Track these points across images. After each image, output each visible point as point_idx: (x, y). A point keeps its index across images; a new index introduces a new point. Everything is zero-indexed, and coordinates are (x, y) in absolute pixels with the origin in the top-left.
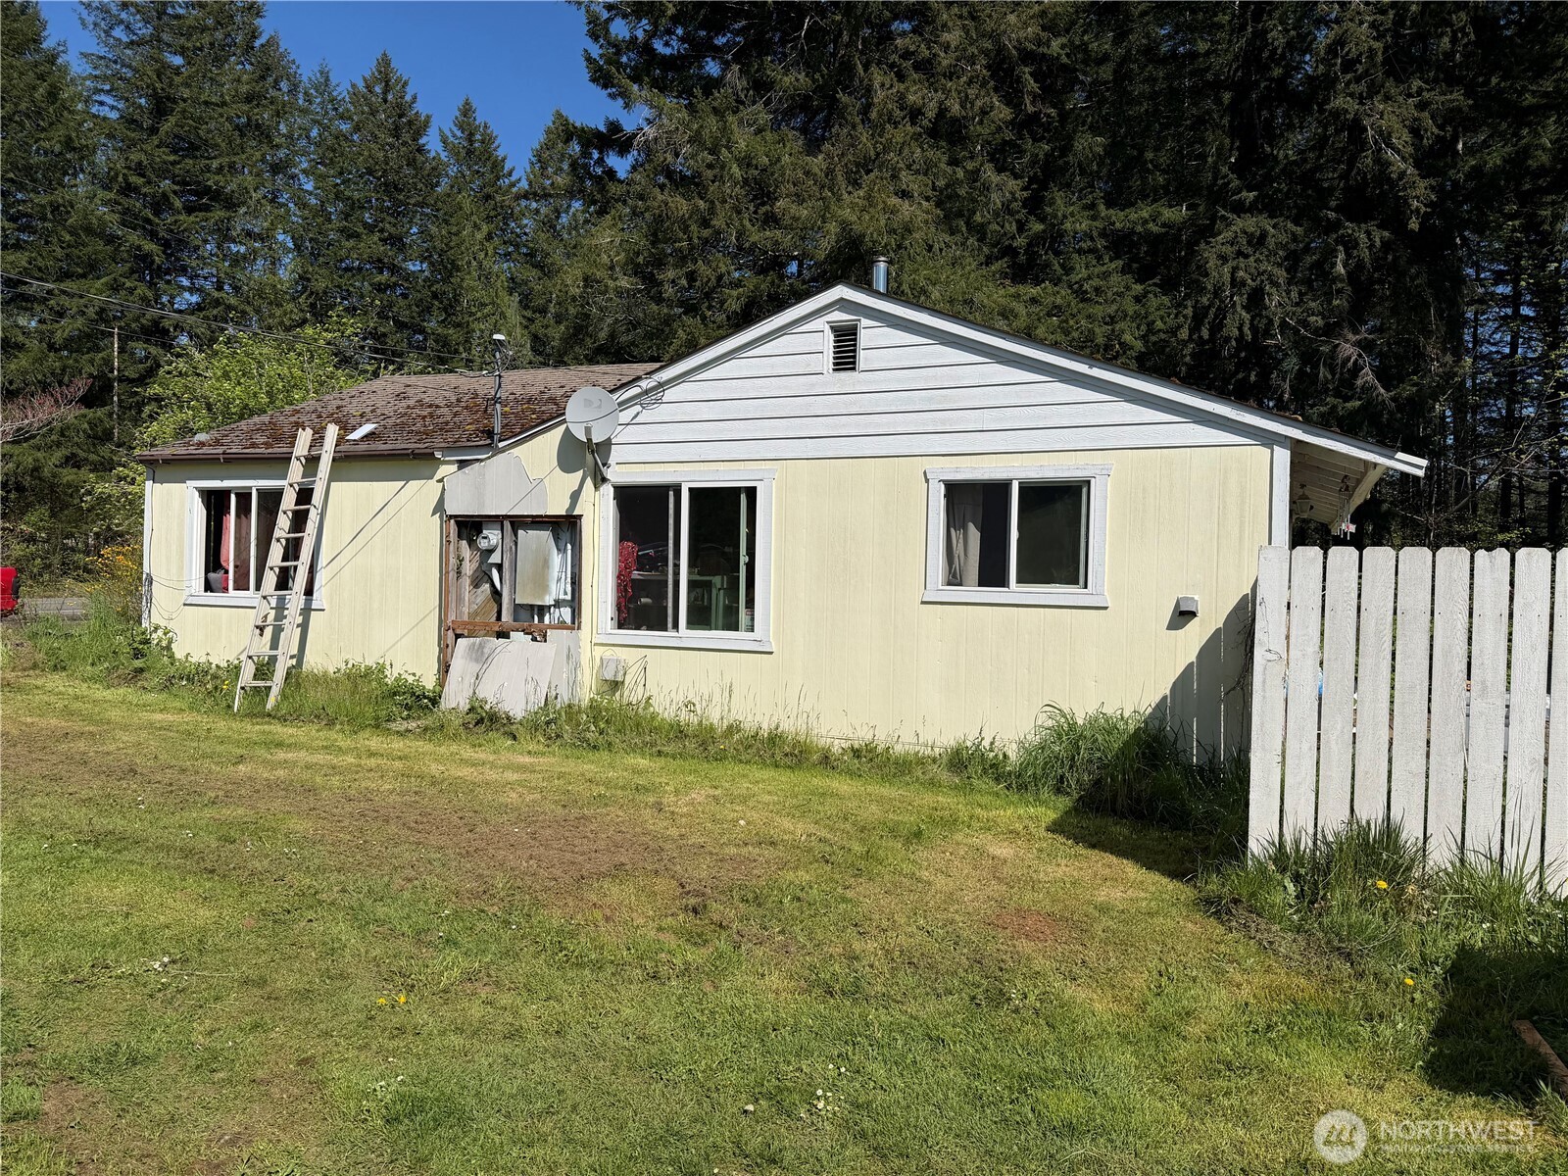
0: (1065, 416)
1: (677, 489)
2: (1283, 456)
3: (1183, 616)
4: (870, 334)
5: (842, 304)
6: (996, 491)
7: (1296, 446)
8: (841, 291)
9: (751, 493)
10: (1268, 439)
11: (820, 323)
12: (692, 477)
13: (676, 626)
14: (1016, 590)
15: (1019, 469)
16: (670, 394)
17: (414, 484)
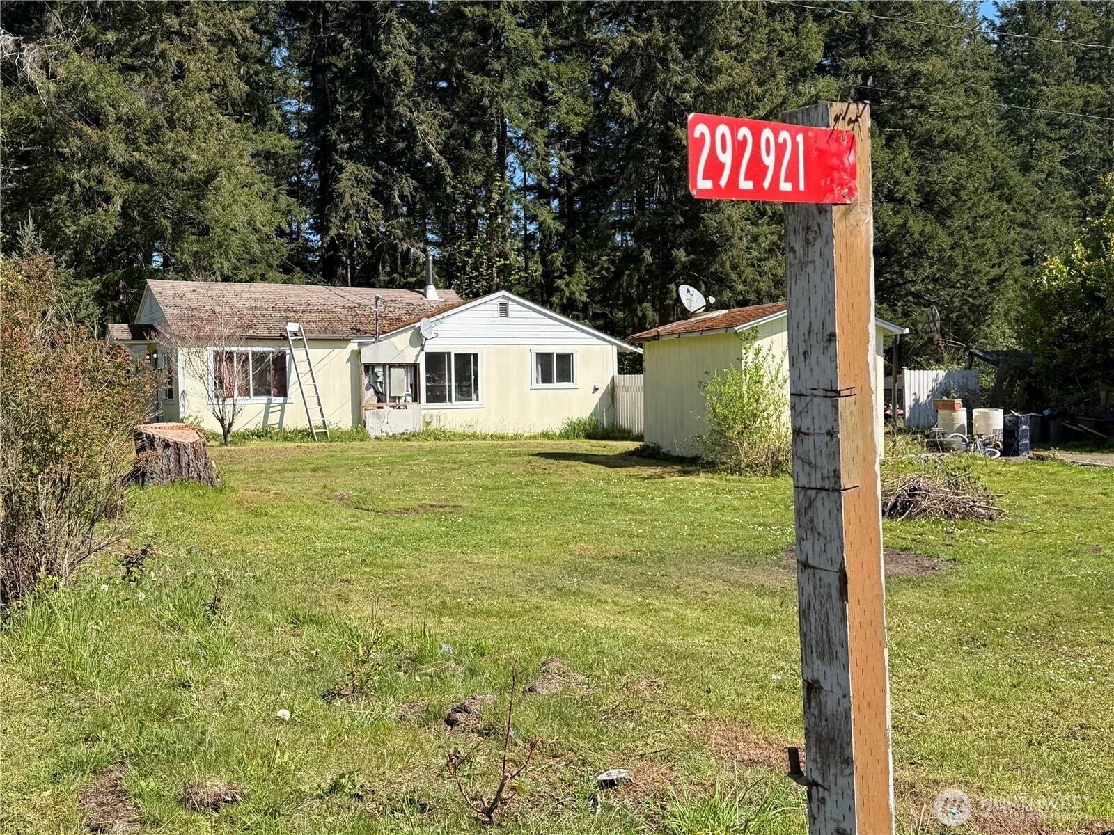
0: (566, 335)
1: (449, 354)
2: (615, 348)
3: (596, 389)
4: (512, 307)
5: (504, 297)
6: (550, 355)
7: (619, 347)
8: (503, 292)
9: (476, 356)
10: (612, 344)
11: (496, 302)
12: (455, 350)
13: (450, 400)
14: (556, 385)
15: (556, 350)
16: (447, 320)
17: (337, 351)
